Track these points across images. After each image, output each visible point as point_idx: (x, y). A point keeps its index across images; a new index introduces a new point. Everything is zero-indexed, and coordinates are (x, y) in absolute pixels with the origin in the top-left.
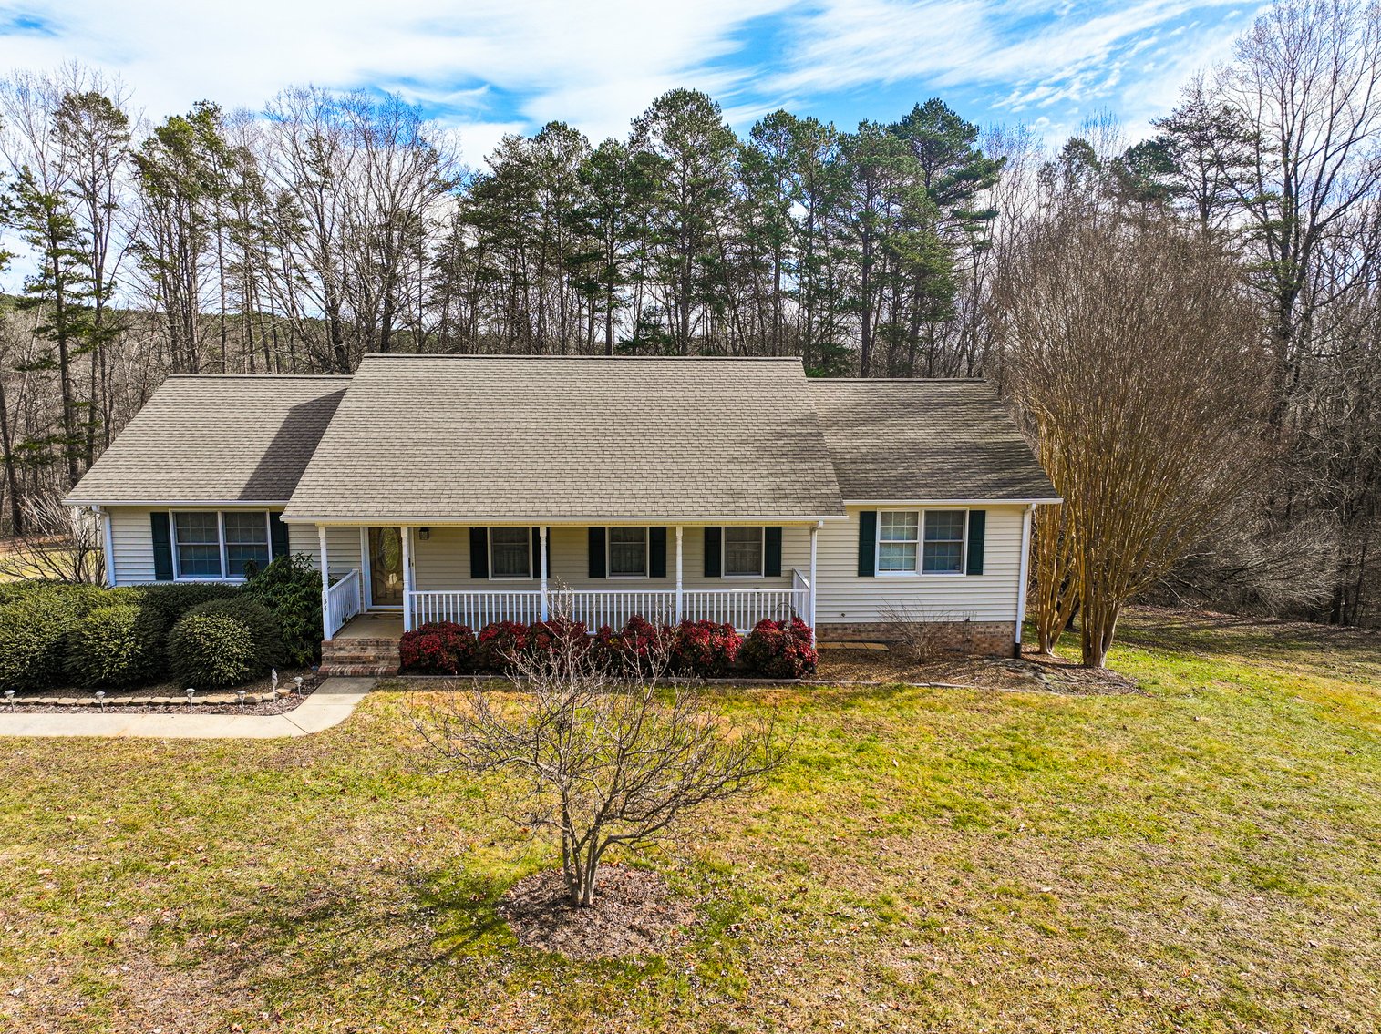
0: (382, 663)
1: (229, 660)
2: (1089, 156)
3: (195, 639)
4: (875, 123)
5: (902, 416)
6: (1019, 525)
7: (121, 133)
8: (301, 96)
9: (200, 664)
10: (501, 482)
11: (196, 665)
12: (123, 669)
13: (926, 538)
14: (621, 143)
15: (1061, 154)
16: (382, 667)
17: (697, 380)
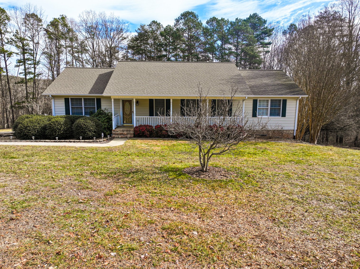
0: (128, 135)
1: (90, 131)
2: (295, 28)
3: (81, 125)
4: (240, 19)
5: (261, 78)
6: (296, 103)
7: (40, 24)
8: (89, 13)
9: (82, 132)
10: (160, 88)
11: (81, 132)
12: (61, 133)
13: (271, 107)
14: (172, 26)
15: (288, 28)
16: (129, 136)
17: (207, 67)
